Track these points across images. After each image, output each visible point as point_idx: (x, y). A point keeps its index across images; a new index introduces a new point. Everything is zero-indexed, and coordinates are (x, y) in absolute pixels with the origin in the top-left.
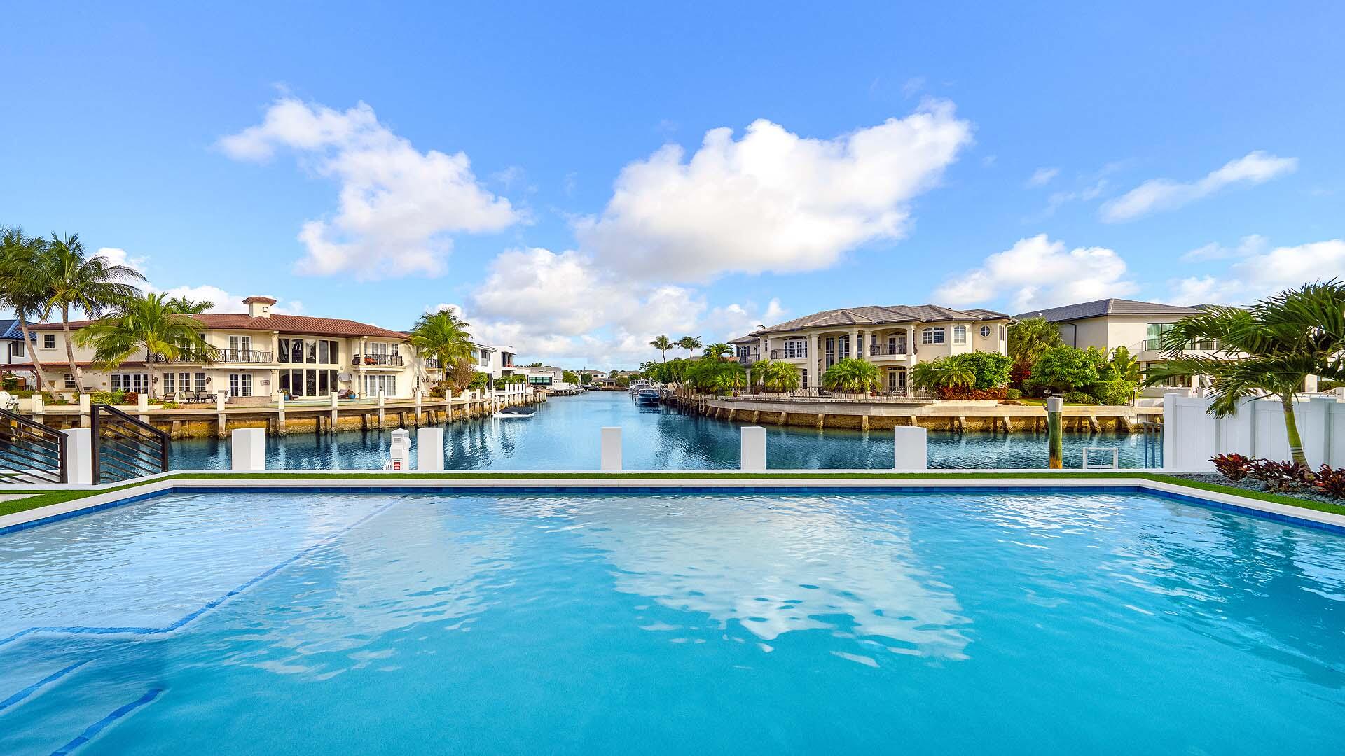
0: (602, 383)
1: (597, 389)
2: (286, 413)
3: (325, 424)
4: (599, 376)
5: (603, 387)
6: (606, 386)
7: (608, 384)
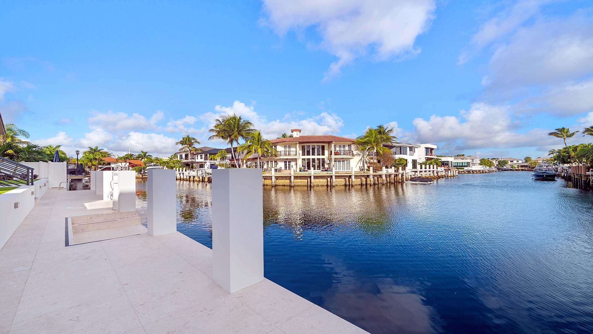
0: (516, 166)
1: (511, 170)
2: (336, 176)
3: (349, 182)
4: (515, 162)
5: (517, 168)
6: (520, 168)
7: (522, 166)
